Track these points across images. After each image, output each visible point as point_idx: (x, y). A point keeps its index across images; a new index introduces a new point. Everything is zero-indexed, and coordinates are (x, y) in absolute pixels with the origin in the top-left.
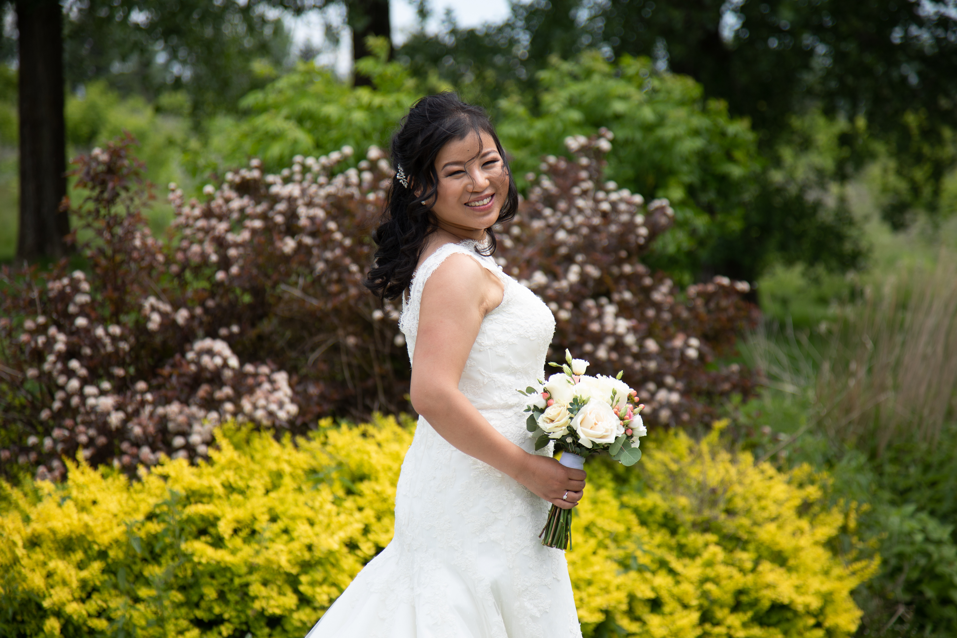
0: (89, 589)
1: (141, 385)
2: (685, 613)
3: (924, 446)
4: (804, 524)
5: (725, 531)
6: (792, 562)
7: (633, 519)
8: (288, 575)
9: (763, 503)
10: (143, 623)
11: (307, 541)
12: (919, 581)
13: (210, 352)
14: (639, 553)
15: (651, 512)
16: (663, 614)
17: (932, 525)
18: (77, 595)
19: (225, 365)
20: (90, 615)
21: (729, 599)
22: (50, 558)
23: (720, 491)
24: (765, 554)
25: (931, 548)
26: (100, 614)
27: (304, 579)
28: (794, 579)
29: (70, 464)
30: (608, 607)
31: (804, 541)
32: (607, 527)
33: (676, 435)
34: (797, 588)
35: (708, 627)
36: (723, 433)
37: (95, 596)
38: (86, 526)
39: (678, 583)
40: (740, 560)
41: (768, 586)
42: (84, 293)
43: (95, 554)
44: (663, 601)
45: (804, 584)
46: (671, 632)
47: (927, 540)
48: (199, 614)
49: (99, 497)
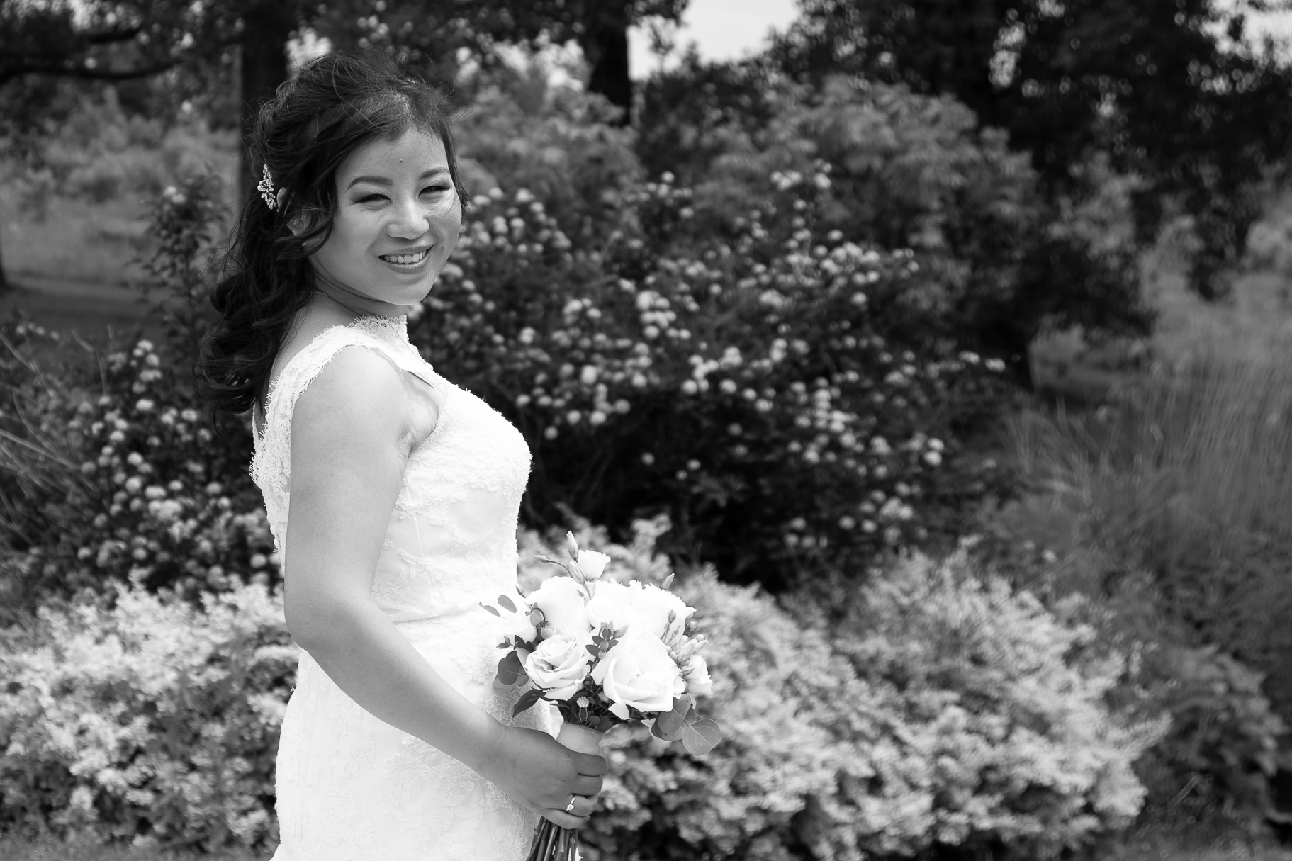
0: (131, 752)
1: (215, 486)
2: (913, 795)
3: (1225, 564)
4: (1073, 675)
5: (970, 686)
6: (1056, 729)
7: (848, 670)
9: (1021, 649)
10: (197, 798)
12: (1219, 743)
14: (853, 717)
15: (873, 660)
16: (884, 797)
17: (1237, 670)
18: (115, 759)
20: (132, 786)
21: (972, 778)
22: (84, 710)
23: (964, 633)
24: (1021, 717)
25: (1236, 702)
26: (146, 783)
28: (1059, 752)
29: (121, 588)
30: (809, 790)
31: (1072, 701)
32: (814, 681)
33: (909, 556)
34: (1062, 763)
35: (942, 813)
36: (972, 551)
37: (140, 760)
38: (130, 670)
39: (905, 755)
40: (989, 726)
41: (1024, 761)
42: (151, 368)
43: (140, 706)
44: (884, 778)
45: (1072, 758)
46: (893, 821)
47: (1231, 690)
49: (153, 629)
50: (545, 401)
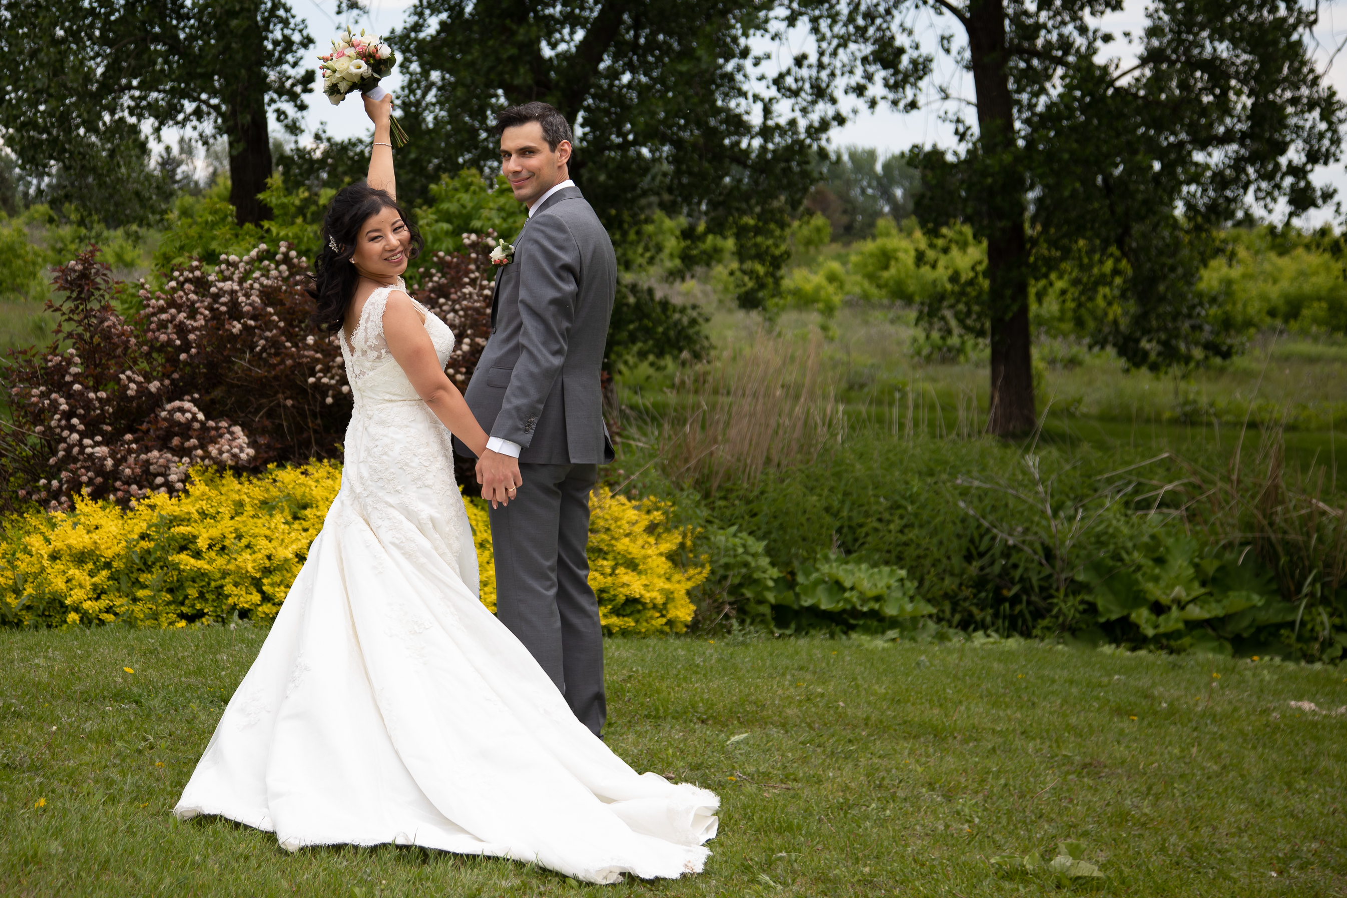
0: (99, 591)
1: (128, 437)
3: (746, 486)
4: (651, 539)
6: (641, 567)
8: (253, 578)
9: (619, 523)
10: (142, 616)
11: (267, 552)
12: (741, 585)
13: (182, 410)
17: (750, 541)
18: (90, 595)
19: (194, 418)
20: (100, 611)
22: (69, 568)
24: (621, 561)
25: (749, 559)
26: (109, 610)
27: (265, 581)
28: (644, 580)
29: (76, 497)
31: (651, 552)
34: (646, 586)
37: (103, 596)
38: (94, 543)
41: (624, 585)
42: (76, 365)
43: (102, 565)
45: (651, 584)
47: (747, 553)
48: (184, 609)
49: (102, 522)
50: (325, 380)
